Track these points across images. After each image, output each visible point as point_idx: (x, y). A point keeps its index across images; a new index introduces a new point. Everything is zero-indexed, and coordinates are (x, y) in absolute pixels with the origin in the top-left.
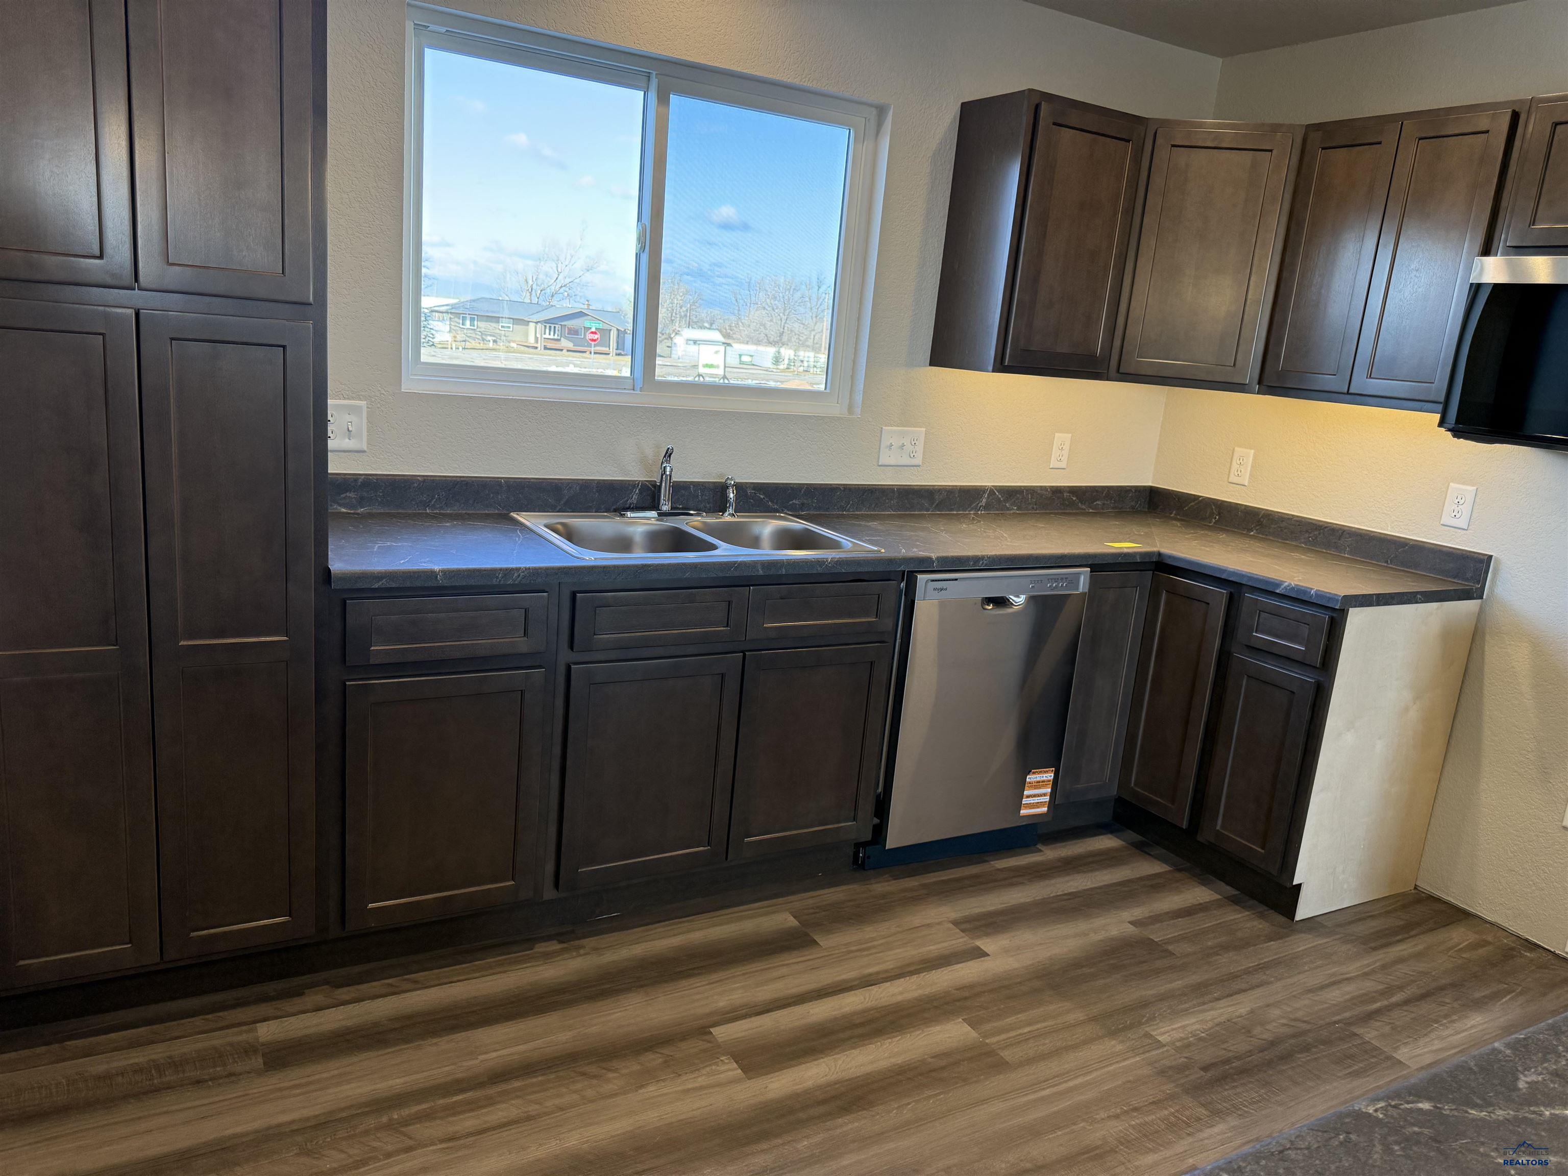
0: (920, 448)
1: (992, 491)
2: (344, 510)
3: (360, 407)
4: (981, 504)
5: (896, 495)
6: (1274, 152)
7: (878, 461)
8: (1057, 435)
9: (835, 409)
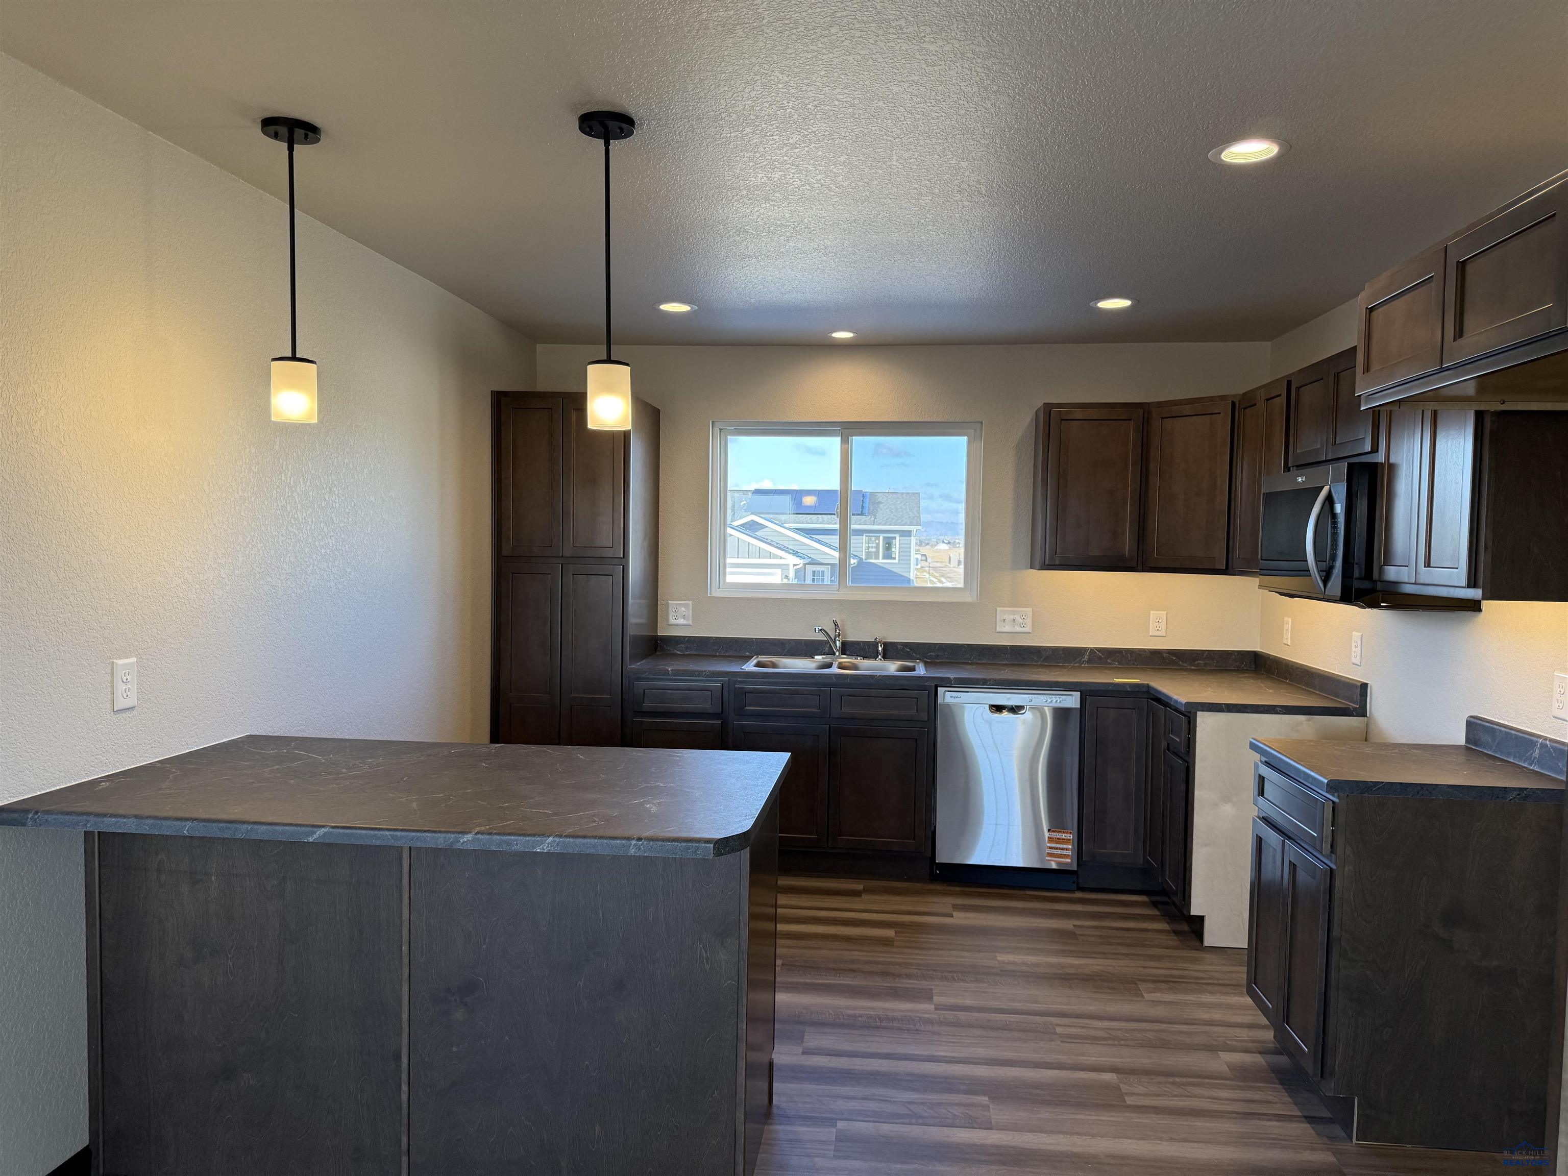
0: (1029, 621)
1: (1092, 651)
2: (679, 653)
3: (689, 604)
4: (1083, 660)
5: (1009, 651)
6: (1222, 414)
7: (996, 629)
8: (1152, 612)
9: (968, 598)
